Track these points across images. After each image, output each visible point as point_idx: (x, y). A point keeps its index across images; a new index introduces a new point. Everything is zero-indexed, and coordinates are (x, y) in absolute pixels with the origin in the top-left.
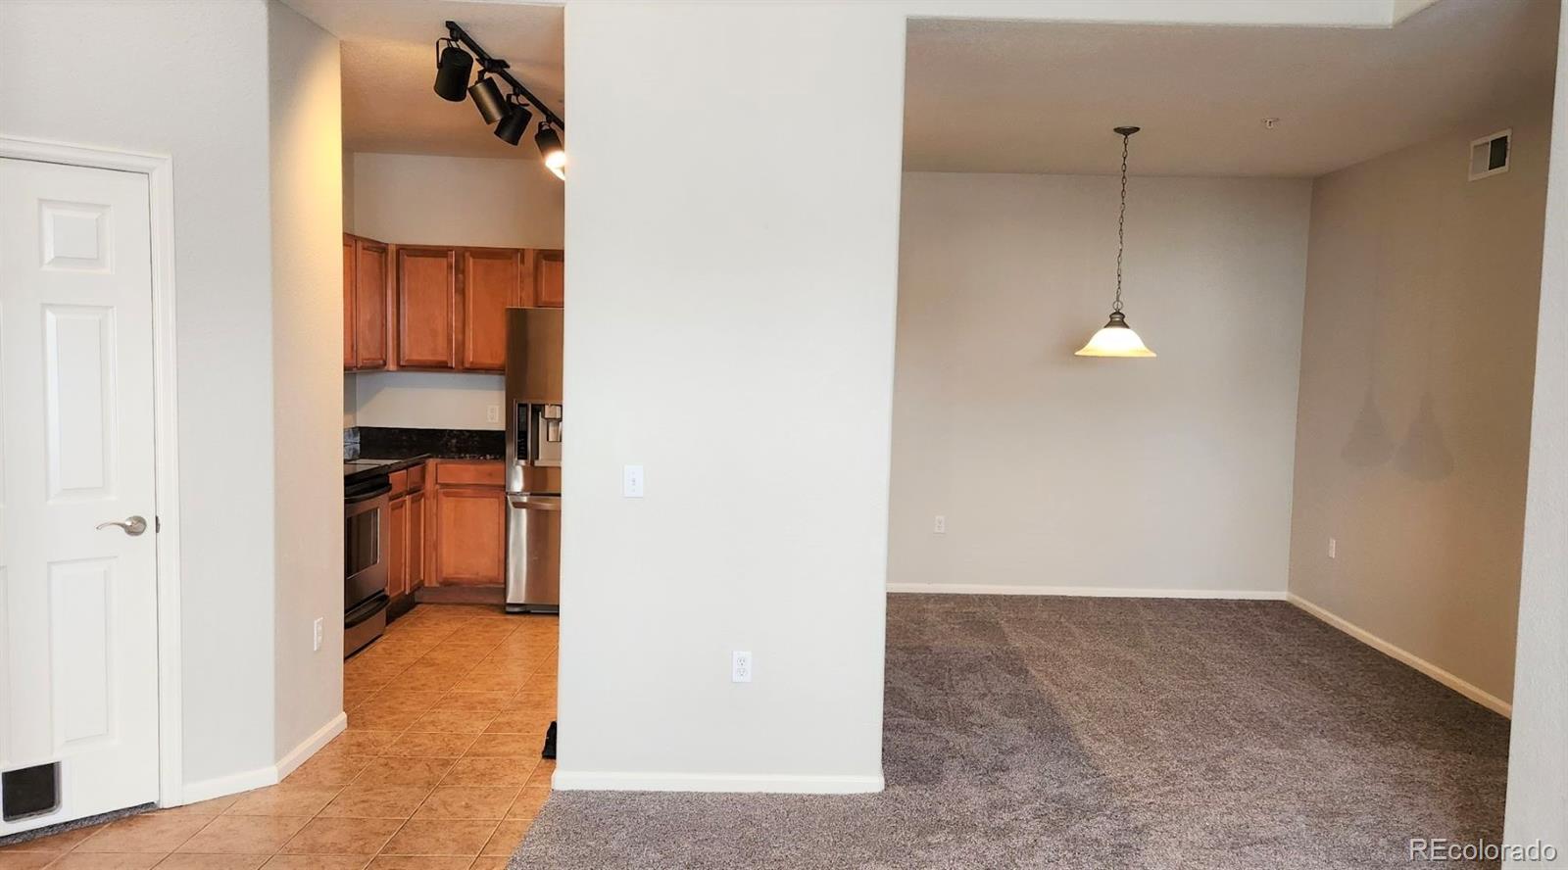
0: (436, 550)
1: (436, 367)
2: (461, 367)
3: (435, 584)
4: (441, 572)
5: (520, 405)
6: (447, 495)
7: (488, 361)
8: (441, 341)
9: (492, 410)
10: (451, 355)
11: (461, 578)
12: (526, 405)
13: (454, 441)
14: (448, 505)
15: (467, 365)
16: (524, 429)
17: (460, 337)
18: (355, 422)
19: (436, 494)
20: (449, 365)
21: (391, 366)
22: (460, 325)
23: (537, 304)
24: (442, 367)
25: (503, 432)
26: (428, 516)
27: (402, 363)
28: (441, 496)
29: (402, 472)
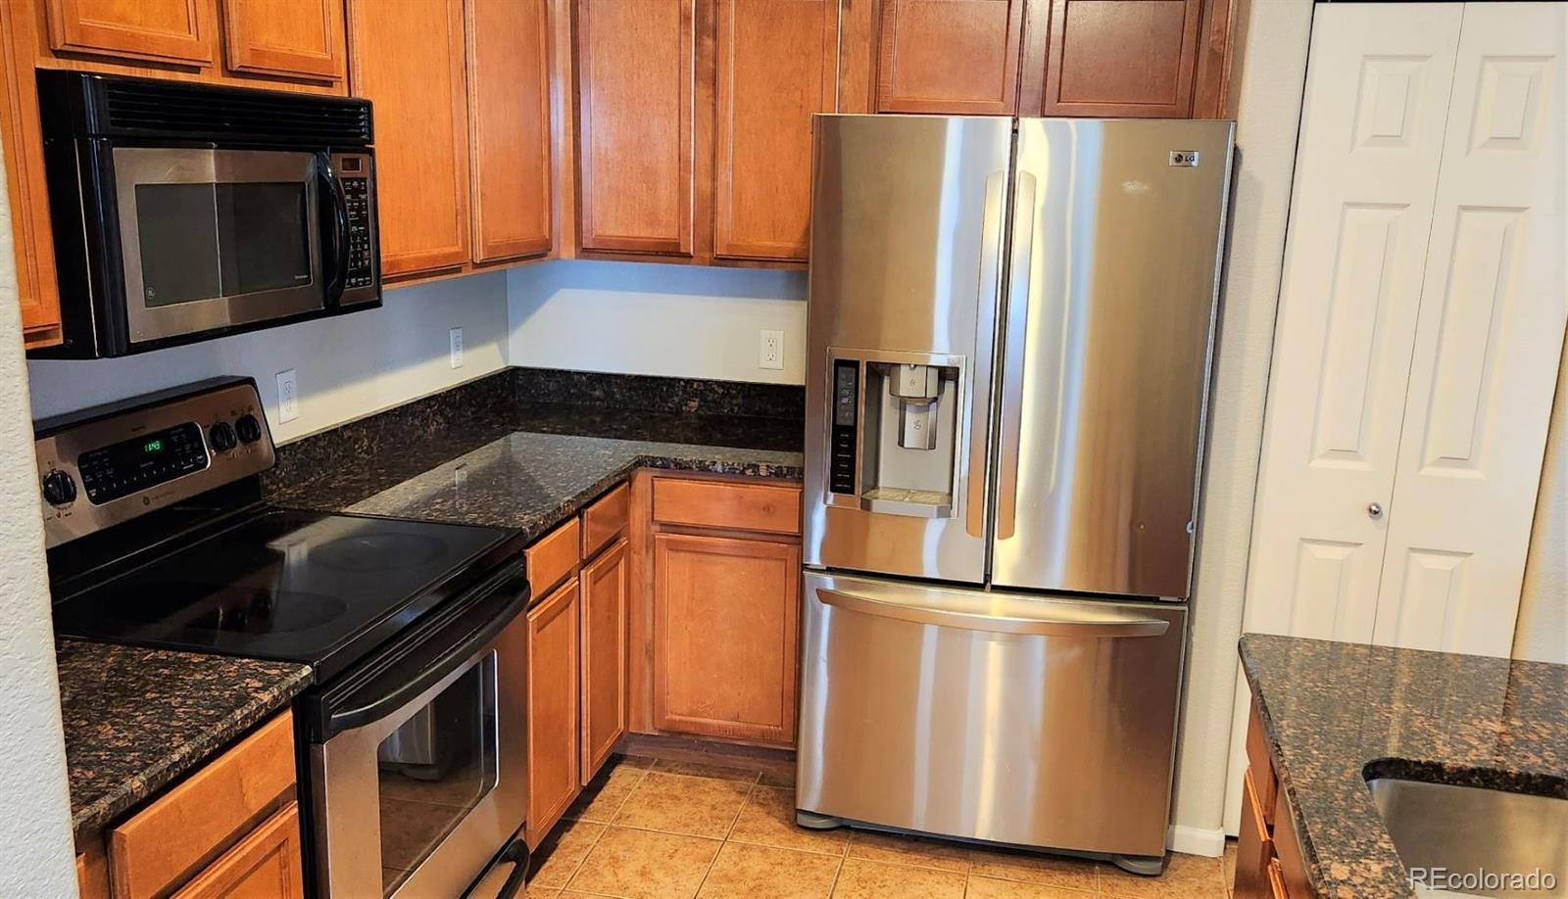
0: (652, 659)
1: (657, 254)
2: (707, 255)
3: (649, 730)
4: (663, 711)
5: (839, 363)
6: (674, 547)
7: (763, 242)
8: (666, 192)
9: (771, 343)
10: (686, 227)
11: (703, 726)
12: (855, 364)
13: (694, 404)
14: (677, 572)
15: (720, 251)
16: (845, 419)
17: (707, 185)
18: (505, 357)
19: (651, 544)
20: (683, 250)
21: (566, 250)
22: (706, 158)
23: (875, 106)
24: (668, 252)
25: (797, 391)
26: (635, 585)
27: (587, 243)
28: (665, 554)
29: (572, 523)
